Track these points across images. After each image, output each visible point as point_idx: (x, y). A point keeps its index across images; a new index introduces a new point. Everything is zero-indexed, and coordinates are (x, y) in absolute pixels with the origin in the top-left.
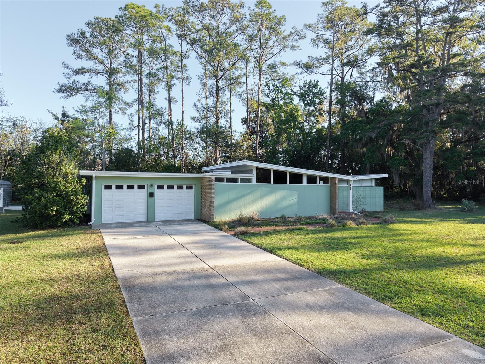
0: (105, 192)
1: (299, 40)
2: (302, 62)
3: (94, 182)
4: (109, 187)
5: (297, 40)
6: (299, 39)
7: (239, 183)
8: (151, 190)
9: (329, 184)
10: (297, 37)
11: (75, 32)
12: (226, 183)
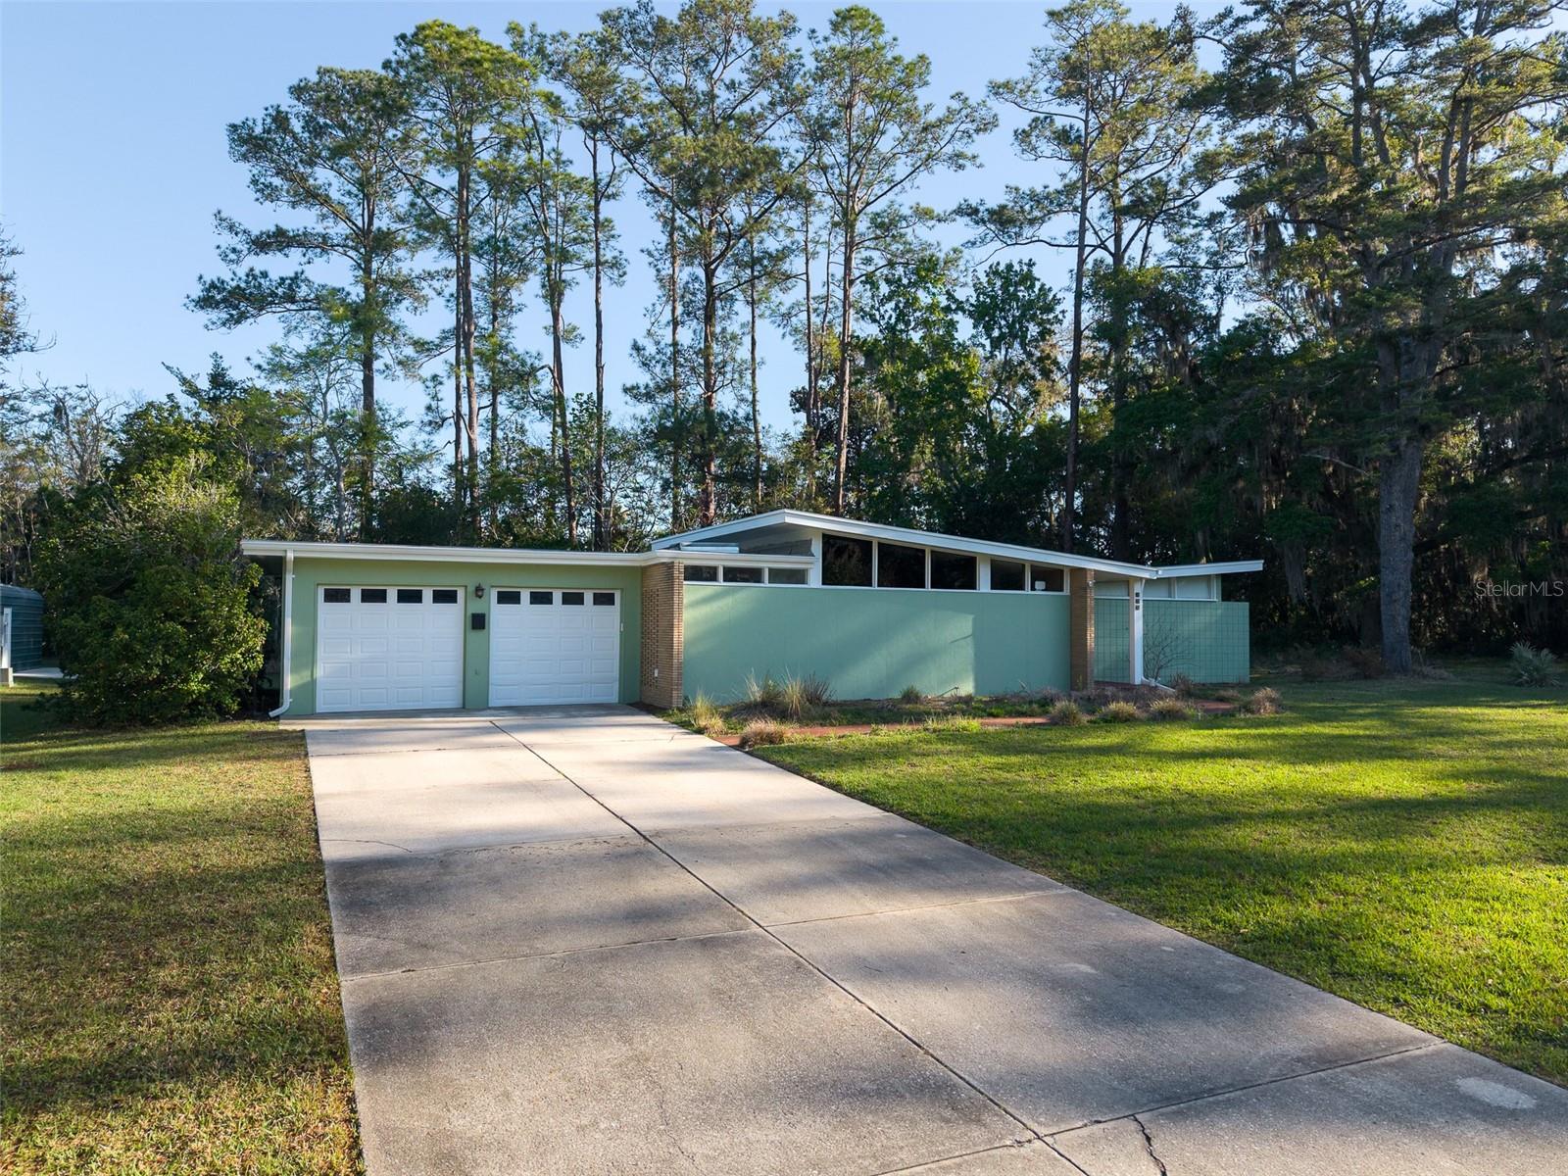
0: (327, 611)
1: (975, 136)
2: (987, 206)
3: (289, 579)
4: (337, 596)
5: (970, 137)
6: (977, 131)
7: (766, 584)
8: (476, 607)
9: (1067, 591)
10: (969, 125)
11: (256, 114)
12: (721, 582)
